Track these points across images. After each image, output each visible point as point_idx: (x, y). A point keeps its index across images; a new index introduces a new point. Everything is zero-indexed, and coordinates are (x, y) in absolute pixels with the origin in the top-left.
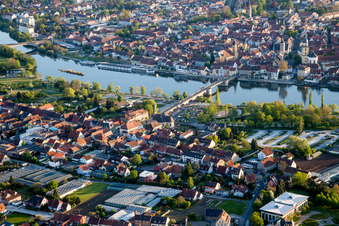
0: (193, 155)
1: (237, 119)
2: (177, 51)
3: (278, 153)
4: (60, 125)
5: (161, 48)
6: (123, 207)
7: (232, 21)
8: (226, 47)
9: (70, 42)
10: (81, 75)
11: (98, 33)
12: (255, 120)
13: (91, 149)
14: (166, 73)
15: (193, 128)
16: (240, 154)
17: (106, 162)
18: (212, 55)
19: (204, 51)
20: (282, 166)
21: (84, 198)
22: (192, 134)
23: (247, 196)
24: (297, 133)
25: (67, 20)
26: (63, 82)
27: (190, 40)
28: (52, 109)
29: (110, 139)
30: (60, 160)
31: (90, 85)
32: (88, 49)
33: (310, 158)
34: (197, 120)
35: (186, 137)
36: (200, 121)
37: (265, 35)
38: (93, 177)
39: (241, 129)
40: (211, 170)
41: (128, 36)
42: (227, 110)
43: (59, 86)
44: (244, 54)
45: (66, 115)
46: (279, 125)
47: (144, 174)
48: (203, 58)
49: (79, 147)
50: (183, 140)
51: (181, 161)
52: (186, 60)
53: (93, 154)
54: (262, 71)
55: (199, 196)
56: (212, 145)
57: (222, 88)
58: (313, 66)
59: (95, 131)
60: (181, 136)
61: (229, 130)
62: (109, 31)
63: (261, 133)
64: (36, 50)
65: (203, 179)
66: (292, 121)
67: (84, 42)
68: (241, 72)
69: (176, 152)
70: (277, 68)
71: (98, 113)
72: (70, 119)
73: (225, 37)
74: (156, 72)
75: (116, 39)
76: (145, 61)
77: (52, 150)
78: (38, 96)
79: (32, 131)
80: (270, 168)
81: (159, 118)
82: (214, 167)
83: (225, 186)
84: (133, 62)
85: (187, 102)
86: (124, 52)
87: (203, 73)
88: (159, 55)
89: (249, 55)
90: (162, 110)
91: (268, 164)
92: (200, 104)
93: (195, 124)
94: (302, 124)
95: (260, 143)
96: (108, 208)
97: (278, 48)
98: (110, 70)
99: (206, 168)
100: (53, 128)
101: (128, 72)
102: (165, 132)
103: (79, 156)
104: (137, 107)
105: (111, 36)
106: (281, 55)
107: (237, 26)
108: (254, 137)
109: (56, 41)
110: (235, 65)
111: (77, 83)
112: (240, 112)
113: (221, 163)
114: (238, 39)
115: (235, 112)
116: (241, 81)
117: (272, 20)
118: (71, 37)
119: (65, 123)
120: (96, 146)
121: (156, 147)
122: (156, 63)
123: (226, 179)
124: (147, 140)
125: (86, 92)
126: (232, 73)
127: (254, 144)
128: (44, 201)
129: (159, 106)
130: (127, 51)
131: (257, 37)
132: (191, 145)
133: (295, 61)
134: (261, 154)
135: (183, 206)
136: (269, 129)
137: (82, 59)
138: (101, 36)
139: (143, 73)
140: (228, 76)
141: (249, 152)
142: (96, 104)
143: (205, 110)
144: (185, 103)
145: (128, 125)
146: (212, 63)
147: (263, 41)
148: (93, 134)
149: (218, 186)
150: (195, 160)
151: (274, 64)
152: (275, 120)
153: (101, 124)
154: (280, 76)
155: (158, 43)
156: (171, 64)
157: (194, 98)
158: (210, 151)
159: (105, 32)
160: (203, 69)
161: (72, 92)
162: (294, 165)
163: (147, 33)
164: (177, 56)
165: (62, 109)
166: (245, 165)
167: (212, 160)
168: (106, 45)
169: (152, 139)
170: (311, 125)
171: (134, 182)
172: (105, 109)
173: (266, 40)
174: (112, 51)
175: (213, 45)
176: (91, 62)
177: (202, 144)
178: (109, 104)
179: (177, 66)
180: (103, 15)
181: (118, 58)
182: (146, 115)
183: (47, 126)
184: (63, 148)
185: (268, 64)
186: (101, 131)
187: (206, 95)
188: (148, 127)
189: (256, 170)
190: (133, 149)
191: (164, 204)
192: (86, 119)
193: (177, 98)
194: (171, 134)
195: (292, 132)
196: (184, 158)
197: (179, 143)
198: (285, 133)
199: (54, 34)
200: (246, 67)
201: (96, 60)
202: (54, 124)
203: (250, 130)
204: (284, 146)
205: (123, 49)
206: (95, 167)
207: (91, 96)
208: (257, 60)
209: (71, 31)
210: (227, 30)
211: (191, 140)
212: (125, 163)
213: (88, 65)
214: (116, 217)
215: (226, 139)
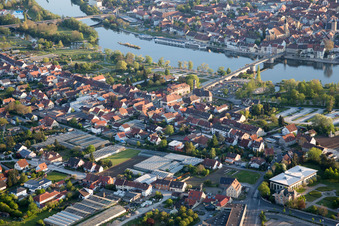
0: (221, 128)
1: (271, 97)
2: (230, 27)
3: (302, 129)
4: (107, 95)
5: (217, 24)
6: (149, 172)
8: (278, 25)
9: (132, 16)
10: (137, 48)
11: (160, 7)
12: (289, 98)
13: (131, 119)
14: (218, 49)
16: (266, 129)
17: (141, 131)
18: (264, 32)
19: (257, 28)
20: (302, 141)
21: (116, 162)
22: (226, 108)
23: (263, 168)
24: (327, 111)
26: (118, 55)
27: (246, 17)
28: (104, 80)
29: (149, 110)
30: (101, 127)
31: (143, 58)
32: (148, 23)
33: (332, 136)
34: (235, 96)
35: (220, 111)
36: (237, 96)
37: (322, 13)
38: (128, 144)
39: (273, 105)
40: (235, 142)
41: (188, 11)
42: (265, 86)
43: (115, 58)
44: (295, 33)
45: (115, 87)
46: (311, 103)
47: (172, 144)
48: (255, 35)
49: (121, 116)
50: (217, 114)
51: (211, 134)
52: (237, 37)
53: (131, 124)
54: (309, 50)
55: (218, 165)
56: (243, 119)
59: (137, 102)
60: (215, 110)
61: (260, 106)
62: (171, 7)
63: (293, 110)
64: (101, 23)
65: (226, 151)
66: (324, 100)
67: (146, 16)
68: (289, 50)
69: (207, 125)
70: (323, 47)
71: (145, 86)
72: (117, 90)
73: (280, 15)
74: (208, 48)
75: (176, 14)
76: (198, 37)
77: (96, 117)
78: (94, 67)
79: (83, 98)
80: (291, 143)
81: (198, 92)
82: (239, 140)
83: (245, 158)
84: (188, 38)
85: (230, 78)
86: (181, 27)
87: (252, 50)
88: (212, 31)
89: (300, 33)
90: (204, 84)
91: (289, 139)
92: (242, 80)
93: (233, 100)
94: (332, 102)
95: (288, 120)
96: (135, 172)
97: (329, 27)
98: (166, 44)
99: (231, 140)
100: (101, 98)
101: (181, 47)
102: (201, 106)
103: (118, 125)
104: (183, 81)
105: (172, 11)
106: (332, 34)
107: (295, 4)
108: (283, 115)
109: (120, 15)
110: (284, 44)
111: (131, 57)
112: (277, 89)
113: (246, 136)
114: (293, 17)
115: (272, 89)
116: (288, 59)
118: (135, 11)
119: (112, 94)
120: (137, 116)
121: (189, 119)
122: (209, 39)
123: (247, 151)
124: (183, 112)
125: (138, 65)
126: (280, 51)
127: (281, 119)
128: (81, 163)
129: (201, 81)
130: (183, 26)
131: (311, 16)
132: (222, 119)
134: (285, 130)
135: (203, 174)
136: (301, 107)
137: (142, 33)
138: (163, 11)
139: (195, 48)
140: (274, 54)
141: (276, 127)
142: (144, 77)
143: (244, 87)
144: (227, 79)
145: (168, 97)
146: (262, 40)
147: (318, 20)
148: (135, 105)
149: (238, 158)
150: (223, 133)
151: (322, 43)
152: (307, 98)
153: (145, 96)
154: (326, 55)
155: (215, 19)
156: (222, 40)
157: (237, 74)
158: (238, 126)
159: (167, 6)
160: (252, 46)
161: (124, 65)
163: (206, 9)
164: (230, 32)
165: (113, 80)
166: (269, 139)
167: (238, 134)
168: (165, 20)
169: (188, 111)
171: (164, 150)
172: (152, 82)
173: (321, 18)
174: (169, 26)
175: (267, 22)
176: (149, 37)
177: (233, 118)
178: (156, 78)
179: (228, 43)
181: (175, 33)
182: (188, 89)
183: (95, 96)
184: (106, 117)
185: (316, 43)
186: (143, 103)
187: (250, 72)
188: (187, 100)
189: (278, 144)
190: (169, 120)
191: (185, 171)
192: (131, 90)
193: (221, 73)
194: (207, 107)
195: (322, 110)
196: (213, 130)
197: (211, 116)
198: (315, 111)
199: (120, 8)
200: (294, 46)
201: (154, 34)
202: (102, 94)
203: (282, 107)
204: (310, 123)
205: (181, 24)
206: (131, 135)
207: (141, 69)
208: (307, 39)
209: (136, 5)
210: (284, 7)
211: (223, 114)
212: (158, 133)
213: (146, 39)
214: (140, 180)
215: (258, 115)
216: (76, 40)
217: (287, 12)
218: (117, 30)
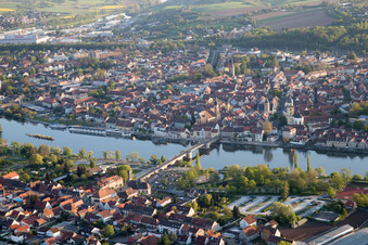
0: (170, 225)
1: (218, 185)
2: (155, 112)
3: (262, 221)
4: (25, 195)
5: (139, 109)
7: (214, 80)
8: (207, 108)
9: (39, 104)
10: (50, 139)
11: (70, 94)
12: (238, 185)
13: (59, 221)
14: (144, 135)
15: (171, 195)
16: (221, 222)
17: (75, 235)
18: (193, 116)
19: (184, 112)
20: (265, 235)
22: (170, 201)
24: (282, 199)
25: (36, 81)
26: (30, 148)
27: (169, 100)
28: (17, 177)
29: (80, 209)
30: (23, 234)
31: (60, 150)
32: (59, 111)
33: (296, 226)
34: (175, 186)
35: (163, 205)
36: (179, 187)
37: (249, 94)
39: (222, 195)
40: (189, 240)
41: (103, 96)
42: (208, 175)
43: (26, 152)
44: (227, 115)
45: (33, 184)
46: (263, 191)
48: (184, 120)
49: (46, 219)
50: (160, 208)
51: (158, 232)
52: (165, 122)
53: (60, 227)
54: (246, 133)
56: (192, 213)
57: (203, 152)
58: (299, 127)
59: (64, 200)
60: (158, 204)
61: (209, 197)
62: (83, 92)
63: (244, 199)
66: (277, 186)
67: (55, 104)
68: (224, 134)
69: (152, 221)
70: (261, 129)
71: (68, 181)
72: (36, 188)
73: (207, 97)
74: (133, 135)
75: (90, 100)
76: (120, 124)
77: (15, 222)
78: (2, 164)
80: (252, 237)
81: (134, 185)
82: (193, 237)
84: (108, 125)
85: (166, 167)
86: (98, 114)
87: (183, 135)
88: (135, 117)
89: (232, 115)
90: (138, 176)
91: (250, 232)
92: (179, 169)
93: (174, 191)
94: (287, 189)
95: (242, 210)
97: (262, 108)
98: (83, 133)
99: (184, 238)
100: (17, 199)
101: (102, 135)
102: (140, 200)
103: (45, 229)
104: (111, 173)
105: (85, 97)
106: (266, 115)
107: (219, 85)
108: (236, 203)
109: (24, 104)
110: (217, 127)
111: (46, 149)
112: (222, 177)
113: (201, 233)
114: (221, 99)
115: (217, 177)
116: (224, 144)
117: (257, 78)
118: (41, 98)
119: (31, 193)
120: (65, 217)
121: (130, 217)
122: (133, 125)
124: (121, 209)
125: (55, 158)
126: (214, 135)
127: (235, 211)
129: (135, 172)
130: (101, 112)
131: (240, 97)
132: (169, 214)
133: (280, 122)
134: (243, 223)
136: (253, 195)
137: (53, 122)
138: (74, 97)
139: (118, 136)
140: (209, 138)
141: (231, 220)
142: (66, 171)
143: (184, 175)
144: (163, 168)
145: (100, 192)
146: (192, 124)
147: (247, 101)
148: (62, 204)
150: (173, 230)
151: (258, 125)
152: (258, 185)
153: (71, 192)
154: (265, 137)
155: (135, 104)
156: (148, 126)
157: (173, 163)
158: (189, 220)
159: (78, 92)
160: (183, 131)
161: (40, 159)
162: (278, 234)
163: (123, 93)
164: (155, 118)
165: (29, 177)
166: (226, 235)
167: (190, 230)
168: (79, 106)
169: (126, 207)
170: (296, 191)
172: (76, 177)
173: (250, 100)
174: (85, 113)
175: (194, 106)
176: (63, 126)
177: (181, 213)
178: (80, 171)
179: (155, 129)
180: (76, 75)
181: (92, 120)
182: (121, 182)
183: (10, 196)
184: (28, 221)
185: (252, 125)
186: (71, 201)
187: (186, 159)
188: (122, 195)
189: (238, 239)
190: (105, 219)
192: (54, 187)
193: (154, 162)
194: (148, 202)
195: (276, 197)
196: (161, 228)
197: (155, 212)
198: (269, 199)
199: (22, 96)
200: (228, 129)
201: (67, 123)
202: (18, 194)
203: (232, 196)
204: (268, 213)
205: (98, 110)
206: (63, 240)
207: (60, 162)
208: (241, 121)
209: (40, 93)
210: (209, 89)
211: (168, 208)
212: (96, 235)
213: (59, 129)
215: (207, 206)
217: (213, 94)
218: (22, 120)
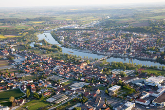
0: (95, 75)
1: (109, 66)
2: (98, 47)
3: (117, 75)
5: (95, 46)
6: (75, 87)
7: (115, 39)
8: (111, 47)
9: (72, 44)
12: (114, 67)
13: (70, 72)
14: (95, 53)
15: (98, 68)
16: (107, 75)
17: (73, 76)
18: (108, 49)
19: (106, 47)
20: (117, 78)
21: (66, 84)
23: (106, 86)
24: (124, 70)
25: (72, 38)
27: (103, 44)
28: (63, 61)
29: (75, 70)
30: (62, 75)
31: (74, 56)
32: (76, 46)
33: (125, 77)
34: (99, 66)
37: (123, 44)
38: (69, 79)
39: (110, 69)
40: (99, 79)
41: (87, 43)
42: (108, 63)
43: (66, 55)
44: (116, 49)
46: (120, 68)
47: (81, 79)
48: (105, 49)
49: (67, 72)
52: (100, 50)
53: (70, 74)
55: (94, 85)
56: (101, 72)
57: (108, 58)
58: (133, 53)
60: (94, 70)
61: (106, 69)
63: (115, 70)
64: (63, 46)
65: (96, 81)
66: (123, 67)
67: (75, 44)
68: (114, 54)
69: (91, 74)
71: (74, 63)
72: (67, 64)
73: (112, 44)
74: (92, 53)
75: (84, 43)
76: (90, 50)
77: (60, 72)
78: (61, 58)
79: (57, 67)
80: (114, 79)
81: (89, 65)
83: (101, 83)
84: (87, 50)
85: (98, 61)
86: (85, 47)
87: (104, 53)
88: (94, 48)
90: (91, 63)
92: (101, 62)
94: (125, 68)
95: (113, 73)
96: (71, 87)
97: (125, 47)
100: (62, 66)
101: (85, 52)
102: (90, 69)
103: (67, 74)
104: (85, 62)
106: (126, 49)
107: (116, 41)
109: (68, 44)
110: (113, 52)
111: (71, 55)
112: (111, 64)
113: (102, 77)
117: (126, 39)
119: (65, 65)
120: (72, 72)
121: (86, 72)
122: (92, 50)
123: (102, 81)
124: (85, 70)
126: (112, 54)
127: (111, 73)
128: (56, 84)
131: (120, 44)
133: (129, 51)
134: (112, 75)
135: (90, 88)
136: (117, 69)
137: (74, 49)
138: (80, 43)
139: (89, 53)
140: (110, 54)
141: (110, 75)
142: (74, 61)
145: (81, 66)
146: (107, 51)
148: (72, 68)
149: (99, 83)
151: (123, 52)
153: (74, 66)
154: (124, 55)
156: (96, 51)
157: (100, 60)
158: (100, 74)
159: (81, 41)
161: (69, 57)
162: (120, 79)
163: (92, 42)
165: (66, 62)
167: (100, 76)
168: (81, 45)
170: (128, 68)
171: (79, 81)
174: (82, 47)
175: (109, 46)
177: (98, 72)
178: (77, 61)
179: (98, 51)
180: (82, 37)
181: (83, 49)
182: (86, 64)
184: (63, 72)
185: (121, 52)
186: (74, 68)
187: (103, 59)
188: (86, 67)
189: (110, 79)
190: (81, 73)
191: (85, 87)
192: (71, 64)
193: (96, 60)
196: (93, 75)
197: (92, 72)
198: (121, 70)
199: (69, 42)
200: (116, 52)
201: (77, 49)
203: (112, 69)
204: (119, 74)
206: (70, 77)
207: (74, 58)
208: (119, 50)
209: (73, 41)
211: (96, 71)
212: (78, 76)
214: (72, 89)
215: (105, 71)
216: (56, 51)
217: (114, 43)
218: (67, 48)
